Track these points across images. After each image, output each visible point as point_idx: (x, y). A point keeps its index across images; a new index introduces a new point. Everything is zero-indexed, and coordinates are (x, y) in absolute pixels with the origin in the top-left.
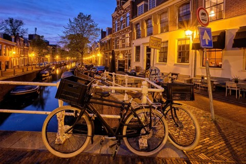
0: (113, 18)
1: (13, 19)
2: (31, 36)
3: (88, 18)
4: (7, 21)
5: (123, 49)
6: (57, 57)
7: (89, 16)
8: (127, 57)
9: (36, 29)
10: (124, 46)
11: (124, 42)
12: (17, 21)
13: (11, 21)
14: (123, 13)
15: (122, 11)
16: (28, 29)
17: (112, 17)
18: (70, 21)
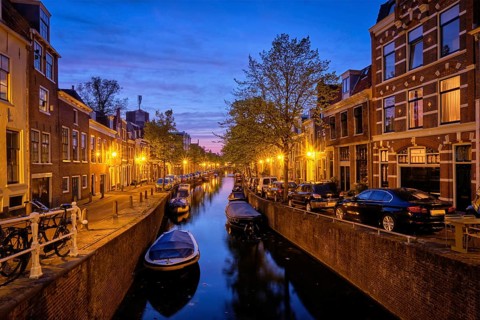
0: (375, 39)
1: (99, 80)
2: (131, 116)
3: (302, 47)
4: (88, 84)
5: (430, 132)
6: (185, 162)
7: (304, 41)
8: (448, 157)
9: (140, 98)
10: (431, 121)
11: (434, 107)
12: (107, 84)
13: (96, 83)
14: (427, 14)
15: (423, 8)
16: (127, 99)
17: (372, 34)
18: (252, 62)
